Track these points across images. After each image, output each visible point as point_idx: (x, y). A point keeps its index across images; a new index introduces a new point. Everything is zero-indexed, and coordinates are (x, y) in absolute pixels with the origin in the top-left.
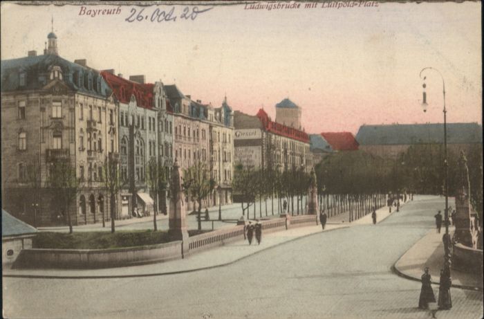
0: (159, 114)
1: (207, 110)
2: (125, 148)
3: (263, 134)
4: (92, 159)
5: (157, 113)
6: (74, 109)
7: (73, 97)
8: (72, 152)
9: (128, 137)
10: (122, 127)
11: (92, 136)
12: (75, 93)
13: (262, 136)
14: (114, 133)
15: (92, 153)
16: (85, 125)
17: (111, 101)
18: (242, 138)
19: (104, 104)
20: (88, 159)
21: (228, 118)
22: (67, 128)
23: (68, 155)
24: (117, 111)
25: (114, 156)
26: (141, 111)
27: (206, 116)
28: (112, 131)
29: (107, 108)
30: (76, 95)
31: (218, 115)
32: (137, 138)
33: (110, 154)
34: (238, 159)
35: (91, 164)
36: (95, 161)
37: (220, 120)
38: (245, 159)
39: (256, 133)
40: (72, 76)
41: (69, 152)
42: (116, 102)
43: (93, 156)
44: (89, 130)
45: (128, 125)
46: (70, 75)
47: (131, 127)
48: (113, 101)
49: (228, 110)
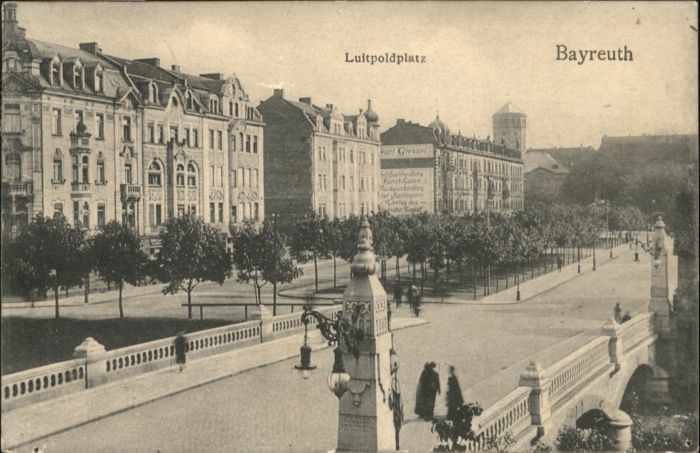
0: (230, 126)
1: (329, 118)
2: (159, 176)
3: (435, 152)
4: (78, 196)
5: (226, 124)
6: (41, 118)
7: (38, 100)
8: (37, 186)
9: (164, 160)
10: (149, 146)
11: (80, 160)
12: (41, 94)
13: (435, 154)
14: (132, 155)
15: (80, 186)
16: (65, 144)
17: (127, 105)
18: (407, 156)
19: (111, 110)
20: (73, 196)
21: (371, 129)
22: (30, 149)
23: (29, 191)
24: (139, 121)
25: (130, 190)
26: (192, 121)
27: (328, 128)
28: (128, 151)
29: (116, 116)
30: (44, 96)
31: (351, 125)
32: (179, 162)
33: (123, 187)
34: (401, 185)
35: (76, 205)
36: (85, 199)
37: (355, 133)
38: (411, 185)
39: (426, 150)
40: (38, 65)
41: (32, 186)
42: (136, 107)
43: (81, 192)
44: (74, 152)
45: (165, 142)
46: (33, 64)
47: (170, 146)
48: (131, 106)
49: (371, 119)
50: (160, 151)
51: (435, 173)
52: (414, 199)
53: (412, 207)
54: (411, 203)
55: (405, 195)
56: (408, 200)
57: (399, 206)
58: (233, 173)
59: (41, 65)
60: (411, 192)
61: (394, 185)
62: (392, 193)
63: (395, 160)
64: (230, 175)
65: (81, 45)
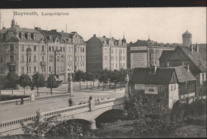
0: (75, 45)
2: (52, 59)
5: (73, 45)
6: (18, 47)
9: (54, 55)
11: (29, 56)
13: (147, 49)
14: (44, 54)
15: (28, 63)
16: (25, 53)
17: (43, 43)
18: (140, 49)
19: (38, 44)
20: (27, 65)
21: (124, 43)
22: (15, 54)
23: (15, 64)
24: (46, 46)
25: (43, 63)
26: (63, 45)
27: (108, 44)
28: (43, 54)
29: (40, 46)
30: (19, 42)
31: (116, 43)
32: (58, 56)
33: (41, 62)
34: (139, 57)
35: (27, 67)
36: (30, 66)
37: (118, 45)
38: (141, 57)
39: (145, 48)
40: (18, 35)
41: (16, 63)
42: (45, 43)
43: (29, 64)
44: (27, 55)
45: (54, 51)
46: (17, 35)
47: (55, 52)
48: (44, 42)
49: (124, 41)
50: (53, 53)
51: (147, 54)
52: (142, 61)
53: (142, 63)
54: (141, 62)
55: (140, 60)
56: (140, 61)
57: (138, 63)
58: (75, 58)
59: (19, 35)
60: (141, 59)
61: (137, 57)
62: (136, 59)
63: (137, 51)
64: (74, 58)
65: (35, 28)
